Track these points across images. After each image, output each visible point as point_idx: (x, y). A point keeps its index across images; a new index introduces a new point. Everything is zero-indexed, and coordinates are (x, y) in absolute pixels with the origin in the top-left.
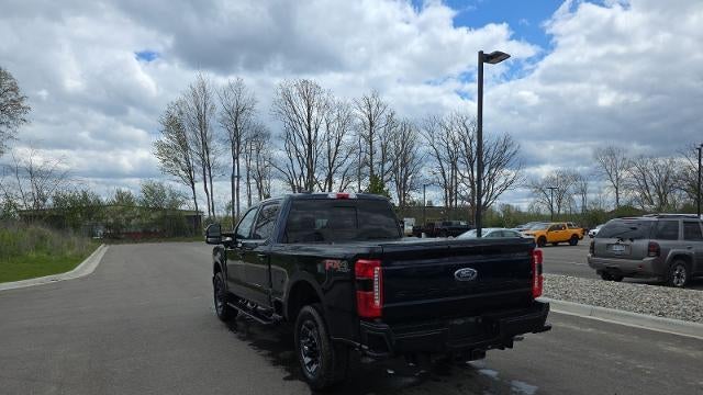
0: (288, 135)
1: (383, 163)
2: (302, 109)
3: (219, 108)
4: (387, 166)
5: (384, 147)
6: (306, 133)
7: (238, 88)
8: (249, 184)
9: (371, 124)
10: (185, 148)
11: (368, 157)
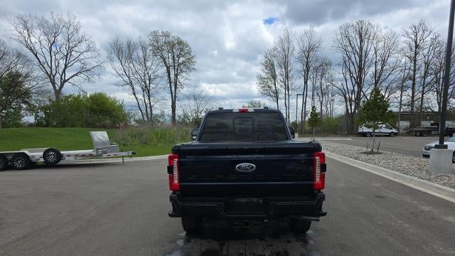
0: (345, 62)
1: (425, 77)
2: (356, 43)
3: (297, 49)
4: (429, 79)
5: (427, 64)
6: (358, 59)
7: (310, 35)
8: (313, 99)
9: (417, 46)
10: (274, 77)
11: (412, 73)
